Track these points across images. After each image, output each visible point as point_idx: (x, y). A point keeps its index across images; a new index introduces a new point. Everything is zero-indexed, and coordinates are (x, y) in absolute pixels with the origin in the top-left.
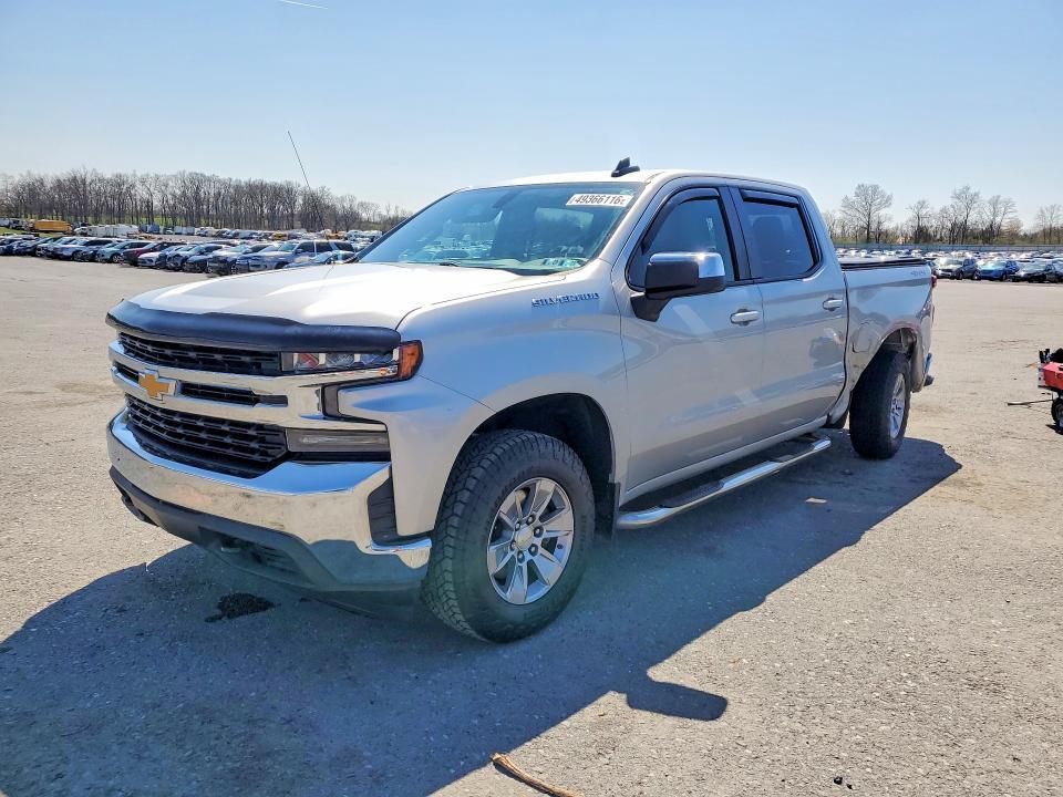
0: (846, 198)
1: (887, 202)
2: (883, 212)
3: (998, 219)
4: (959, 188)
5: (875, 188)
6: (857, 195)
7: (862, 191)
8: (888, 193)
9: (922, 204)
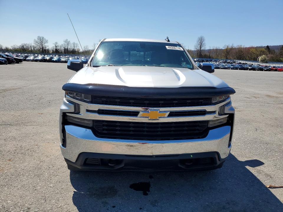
0: (35, 39)
1: (47, 42)
2: (46, 44)
3: (75, 48)
4: (65, 39)
5: (43, 38)
6: (38, 39)
7: (39, 38)
8: (47, 39)
9: (56, 43)
